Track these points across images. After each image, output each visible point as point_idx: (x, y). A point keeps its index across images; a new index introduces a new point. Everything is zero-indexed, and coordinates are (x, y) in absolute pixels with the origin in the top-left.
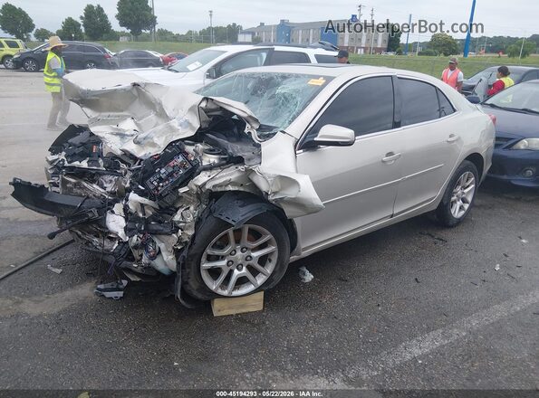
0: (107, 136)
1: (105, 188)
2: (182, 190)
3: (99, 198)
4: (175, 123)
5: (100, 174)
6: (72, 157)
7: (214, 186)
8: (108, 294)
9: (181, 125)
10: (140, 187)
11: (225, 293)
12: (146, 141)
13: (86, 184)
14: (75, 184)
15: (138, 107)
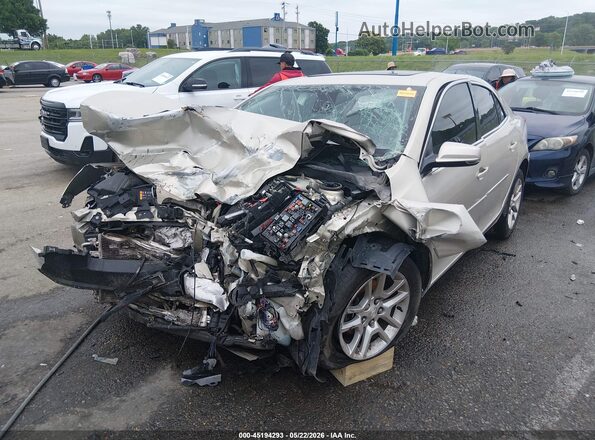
0: (160, 178)
1: (168, 245)
2: (312, 239)
3: (161, 258)
4: (263, 155)
5: (156, 227)
6: (111, 208)
7: (354, 230)
8: (202, 382)
9: (271, 157)
10: (247, 240)
11: (361, 356)
12: (227, 181)
13: (139, 243)
14: (121, 245)
15: (189, 137)
